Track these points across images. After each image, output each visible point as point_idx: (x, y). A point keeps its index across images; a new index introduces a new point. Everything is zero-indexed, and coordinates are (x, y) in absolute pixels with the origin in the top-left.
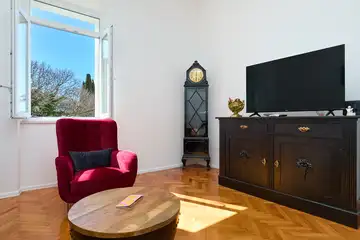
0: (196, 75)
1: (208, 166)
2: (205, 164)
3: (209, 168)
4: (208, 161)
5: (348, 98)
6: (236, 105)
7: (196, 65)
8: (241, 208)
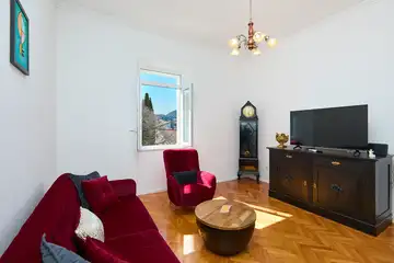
0: (249, 112)
1: (258, 179)
2: (255, 178)
3: (258, 181)
4: (258, 176)
5: (370, 141)
6: (282, 138)
7: (249, 104)
8: (288, 215)
